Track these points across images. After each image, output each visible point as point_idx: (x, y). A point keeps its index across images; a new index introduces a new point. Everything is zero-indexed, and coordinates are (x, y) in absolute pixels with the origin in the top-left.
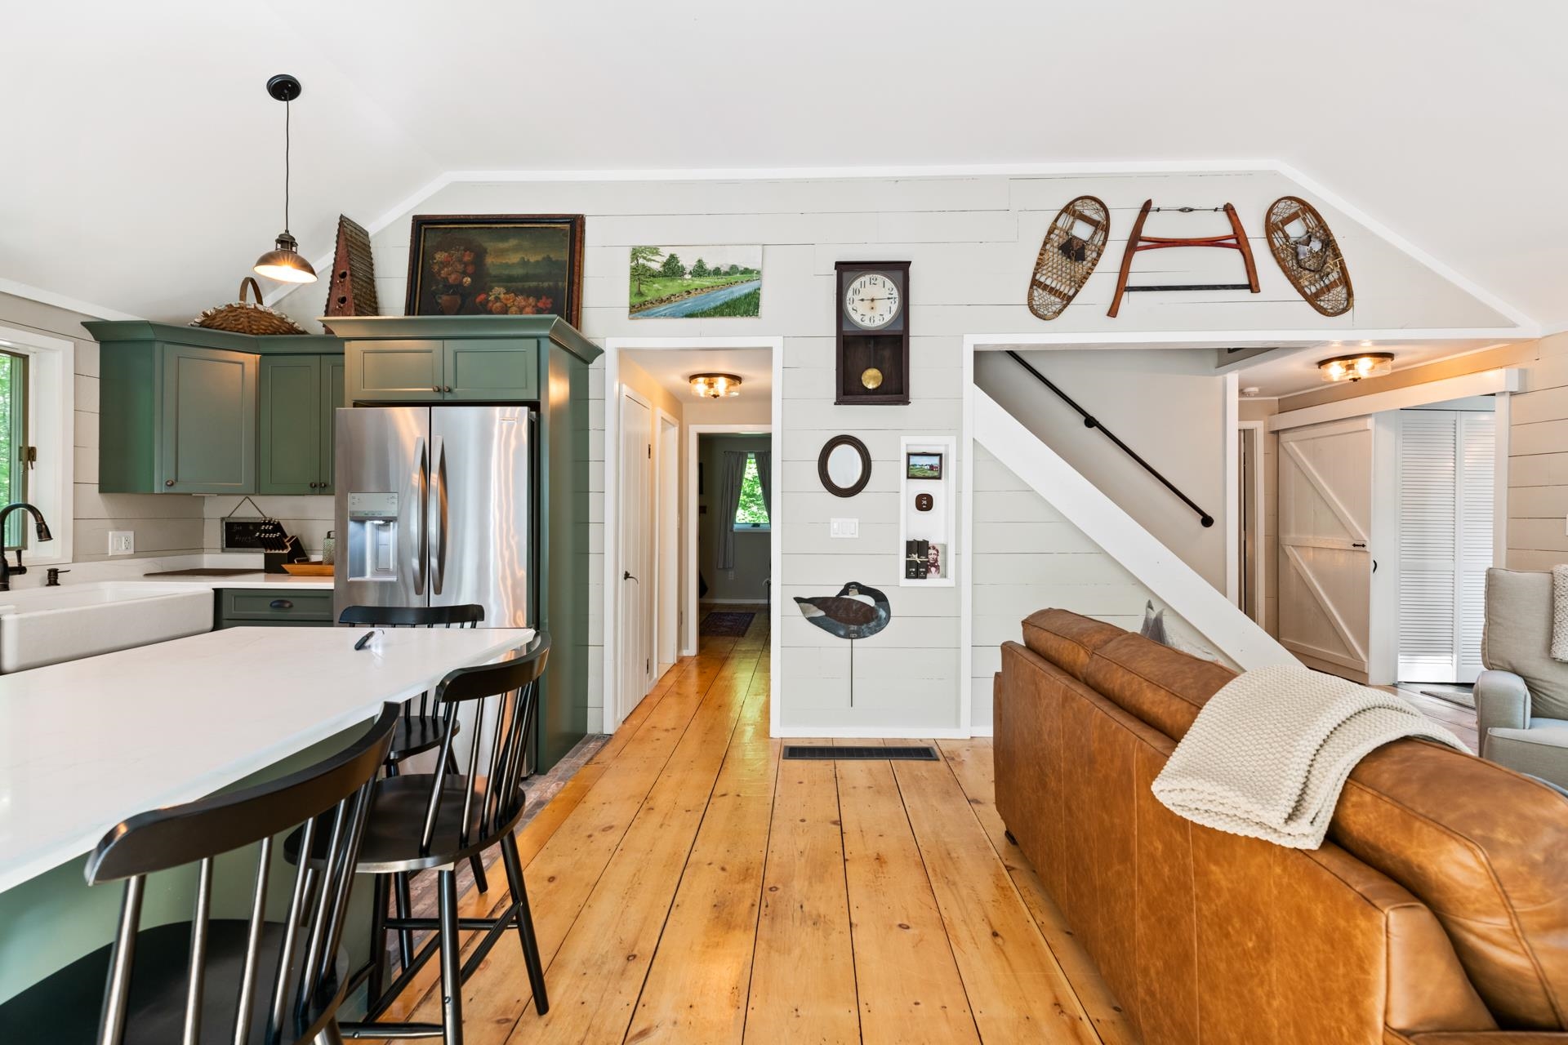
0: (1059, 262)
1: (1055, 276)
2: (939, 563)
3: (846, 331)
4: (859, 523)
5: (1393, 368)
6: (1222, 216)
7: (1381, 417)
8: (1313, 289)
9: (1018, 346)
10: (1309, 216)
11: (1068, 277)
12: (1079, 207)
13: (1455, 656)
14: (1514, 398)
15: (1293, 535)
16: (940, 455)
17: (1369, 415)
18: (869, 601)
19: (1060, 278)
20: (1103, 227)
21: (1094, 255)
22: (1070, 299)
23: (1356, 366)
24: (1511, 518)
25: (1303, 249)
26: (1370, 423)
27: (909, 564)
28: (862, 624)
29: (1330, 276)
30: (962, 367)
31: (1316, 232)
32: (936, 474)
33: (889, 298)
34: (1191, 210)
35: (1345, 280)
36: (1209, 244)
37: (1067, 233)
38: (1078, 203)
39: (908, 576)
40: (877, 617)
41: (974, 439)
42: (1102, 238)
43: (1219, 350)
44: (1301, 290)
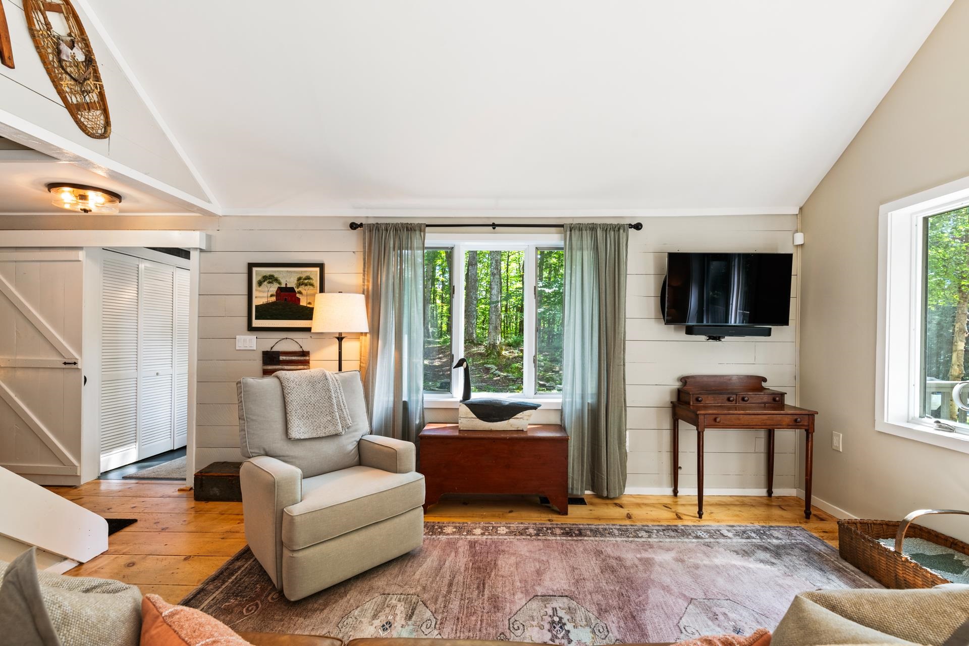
5: (121, 210)
7: (93, 251)
8: (74, 100)
10: (72, 18)
13: (137, 443)
14: (203, 254)
17: (81, 248)
23: (87, 197)
24: (200, 338)
26: (81, 255)
29: (91, 95)
35: (104, 107)
44: (61, 93)
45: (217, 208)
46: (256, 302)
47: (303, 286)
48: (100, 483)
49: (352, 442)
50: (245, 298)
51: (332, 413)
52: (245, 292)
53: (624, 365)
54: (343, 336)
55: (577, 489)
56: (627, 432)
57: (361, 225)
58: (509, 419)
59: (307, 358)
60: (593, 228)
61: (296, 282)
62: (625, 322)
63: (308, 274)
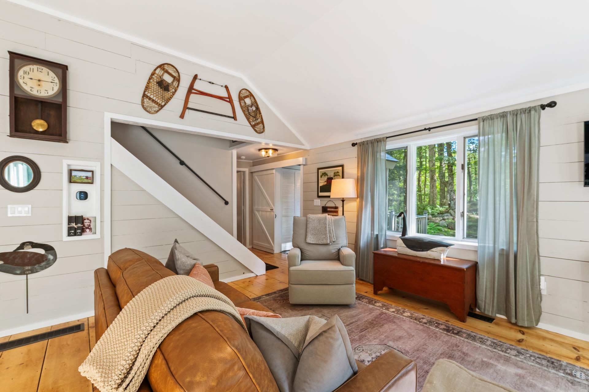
0: (157, 89)
1: (155, 95)
2: (92, 227)
3: (16, 94)
4: (32, 208)
5: (278, 155)
6: (224, 89)
7: (277, 169)
8: (253, 123)
9: (147, 124)
10: (252, 98)
11: (161, 97)
12: (166, 67)
14: (304, 166)
15: (256, 207)
16: (92, 172)
17: (273, 169)
18: (42, 251)
19: (157, 96)
20: (177, 79)
21: (174, 90)
22: (162, 107)
23: (268, 152)
24: (304, 201)
25: (250, 108)
26: (274, 171)
27: (70, 229)
28: (35, 265)
29: (258, 120)
30: (104, 128)
31: (254, 104)
32: (90, 181)
33: (52, 82)
34: (213, 83)
35: (262, 122)
36: (219, 98)
37: (161, 77)
38: (166, 65)
39: (69, 235)
40: (47, 260)
41: (111, 165)
42: (177, 84)
43: (230, 140)
44: (250, 122)
45: (307, 146)
46: (320, 185)
47: (336, 176)
48: (281, 255)
49: (335, 249)
50: (316, 183)
51: (326, 234)
52: (316, 181)
53: (537, 221)
54: (344, 199)
55: (489, 311)
56: (542, 279)
57: (356, 144)
58: (427, 251)
59: (337, 210)
60: (503, 115)
61: (333, 174)
62: (538, 186)
63: (337, 171)
